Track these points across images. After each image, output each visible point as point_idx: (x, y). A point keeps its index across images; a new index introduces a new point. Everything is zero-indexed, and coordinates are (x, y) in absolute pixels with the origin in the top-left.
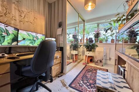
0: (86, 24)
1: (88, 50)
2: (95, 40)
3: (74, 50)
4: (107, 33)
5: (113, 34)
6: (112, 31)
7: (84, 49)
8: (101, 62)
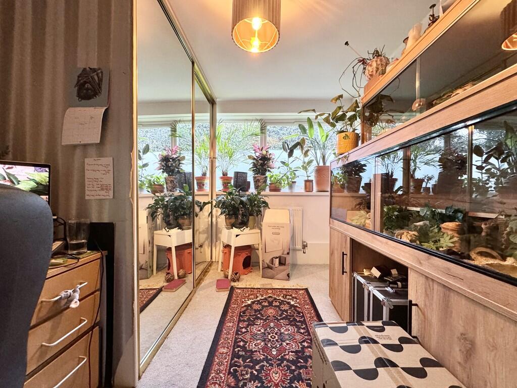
0: (219, 116)
1: (233, 220)
2: (256, 181)
3: (169, 226)
4: (291, 159)
5: (310, 162)
6: (306, 154)
7: (214, 219)
8: (282, 263)
